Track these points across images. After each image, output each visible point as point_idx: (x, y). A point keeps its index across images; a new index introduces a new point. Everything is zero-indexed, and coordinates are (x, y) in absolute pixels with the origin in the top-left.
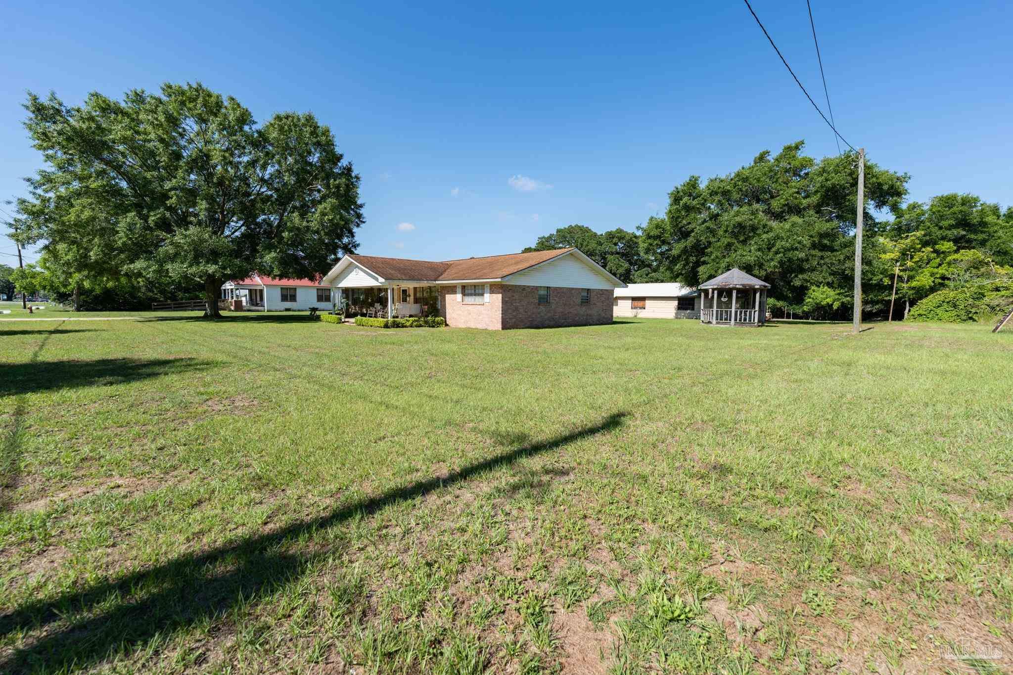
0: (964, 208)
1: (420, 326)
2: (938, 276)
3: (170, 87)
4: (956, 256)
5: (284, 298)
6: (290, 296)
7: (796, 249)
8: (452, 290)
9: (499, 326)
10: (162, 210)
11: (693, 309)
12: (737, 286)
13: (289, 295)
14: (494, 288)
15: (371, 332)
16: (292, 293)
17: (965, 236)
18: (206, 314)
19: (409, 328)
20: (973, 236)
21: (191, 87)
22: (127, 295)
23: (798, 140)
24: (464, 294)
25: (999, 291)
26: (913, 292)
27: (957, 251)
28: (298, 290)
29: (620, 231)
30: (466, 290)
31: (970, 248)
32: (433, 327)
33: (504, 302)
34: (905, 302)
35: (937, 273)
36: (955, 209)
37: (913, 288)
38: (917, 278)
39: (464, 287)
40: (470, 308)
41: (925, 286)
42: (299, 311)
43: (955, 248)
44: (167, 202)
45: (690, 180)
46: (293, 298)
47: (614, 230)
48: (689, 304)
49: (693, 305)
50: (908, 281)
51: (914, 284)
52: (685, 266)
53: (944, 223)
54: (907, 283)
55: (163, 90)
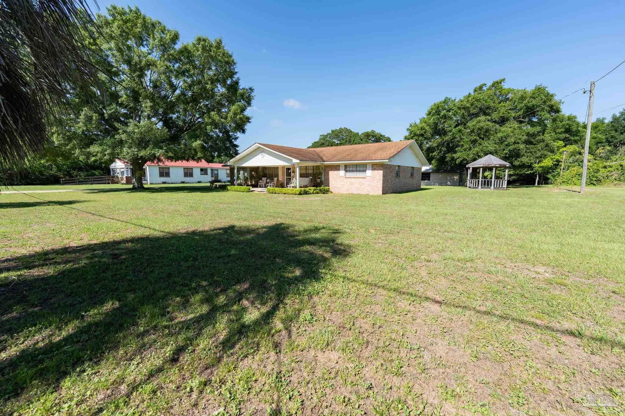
0: (570, 123)
1: (318, 193)
2: (555, 160)
3: (115, 8)
4: (564, 149)
5: (162, 175)
6: (166, 173)
7: (518, 143)
8: (336, 168)
9: (380, 192)
10: (114, 105)
11: (429, 180)
12: (497, 165)
13: (164, 173)
14: (375, 167)
15: (288, 198)
16: (167, 170)
17: (568, 137)
18: (134, 186)
19: (313, 195)
20: (572, 138)
21: (131, 11)
22: (37, 173)
23: (501, 78)
24: (346, 171)
25: (606, 168)
26: (540, 169)
27: (565, 146)
28: (170, 169)
29: (373, 132)
30: (347, 168)
31: (571, 144)
32: (324, 193)
33: (384, 176)
34: (536, 174)
35: (554, 158)
36: (564, 122)
37: (543, 167)
38: (544, 161)
39: (346, 166)
40: (353, 180)
41: (548, 165)
42: (172, 183)
43: (564, 144)
44: (120, 100)
45: (445, 100)
46: (168, 175)
47: (370, 131)
48: (427, 177)
49: (429, 177)
50: (538, 163)
51: (542, 164)
52: (439, 153)
53: (560, 130)
54: (538, 164)
55: (109, 10)
